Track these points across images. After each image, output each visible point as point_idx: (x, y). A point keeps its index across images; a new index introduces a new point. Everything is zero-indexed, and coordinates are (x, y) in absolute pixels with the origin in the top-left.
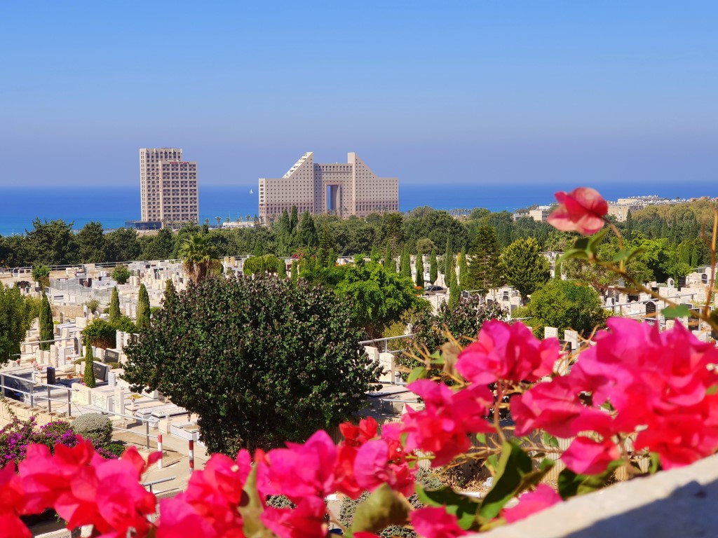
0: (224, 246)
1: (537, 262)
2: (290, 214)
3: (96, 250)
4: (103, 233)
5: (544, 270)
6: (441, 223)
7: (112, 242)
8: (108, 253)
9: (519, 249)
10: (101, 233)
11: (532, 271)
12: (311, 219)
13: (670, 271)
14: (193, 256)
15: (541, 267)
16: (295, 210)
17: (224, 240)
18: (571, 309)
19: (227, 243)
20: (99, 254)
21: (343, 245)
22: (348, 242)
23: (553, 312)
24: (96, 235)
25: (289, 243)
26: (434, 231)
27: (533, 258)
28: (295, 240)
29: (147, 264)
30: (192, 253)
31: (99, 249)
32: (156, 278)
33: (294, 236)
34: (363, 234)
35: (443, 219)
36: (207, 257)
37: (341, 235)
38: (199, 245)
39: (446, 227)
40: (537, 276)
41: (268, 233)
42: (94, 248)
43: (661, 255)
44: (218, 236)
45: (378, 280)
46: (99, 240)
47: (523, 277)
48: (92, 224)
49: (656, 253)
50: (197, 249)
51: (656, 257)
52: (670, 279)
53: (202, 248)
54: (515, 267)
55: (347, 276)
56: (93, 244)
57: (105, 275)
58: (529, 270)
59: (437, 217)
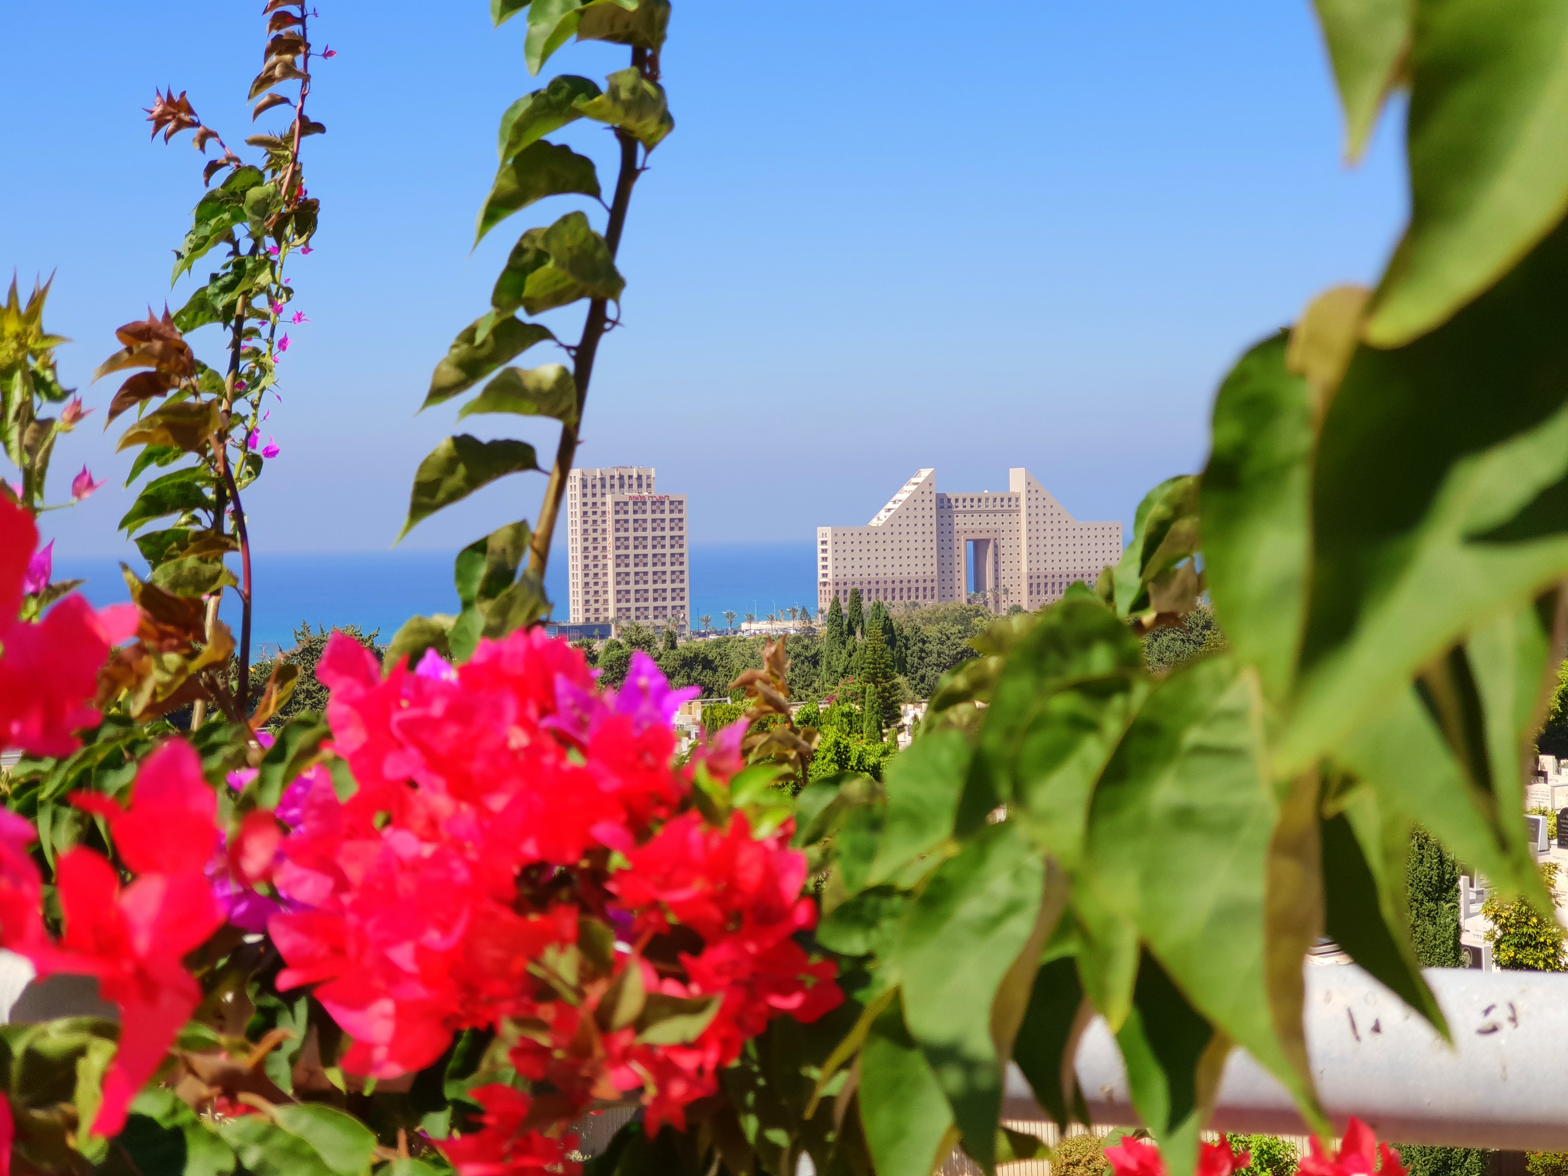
0: (707, 677)
2: (847, 605)
12: (887, 618)
16: (857, 597)
17: (708, 664)
44: (696, 656)
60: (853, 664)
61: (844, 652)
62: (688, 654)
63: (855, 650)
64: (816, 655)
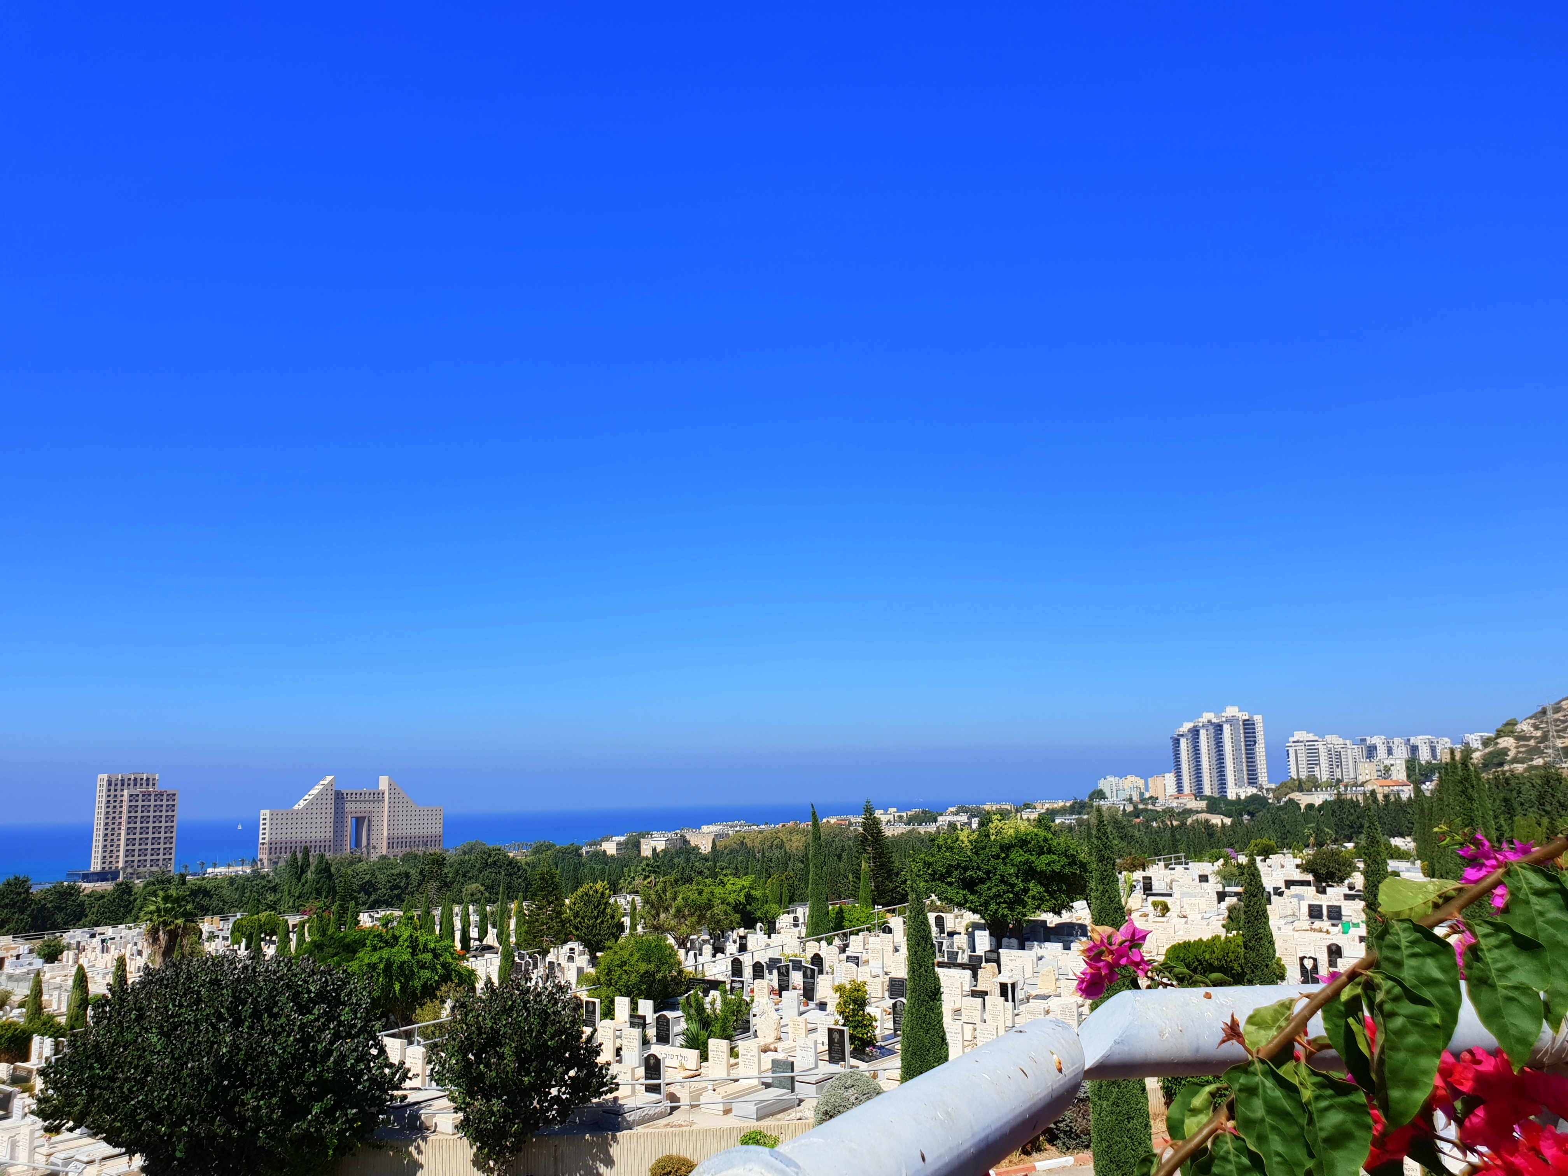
0: (205, 902)
1: (609, 911)
2: (299, 856)
3: (17, 915)
4: (31, 891)
5: (616, 920)
6: (495, 863)
7: (43, 902)
8: (34, 918)
9: (587, 895)
10: (27, 891)
11: (602, 922)
12: (327, 863)
13: (758, 914)
14: (161, 920)
15: (613, 917)
16: (306, 851)
17: (206, 893)
18: (646, 972)
19: (211, 897)
20: (22, 920)
21: (369, 894)
22: (375, 890)
23: (625, 976)
24: (19, 894)
25: (297, 894)
26: (486, 873)
27: (603, 906)
28: (305, 891)
29: (92, 932)
30: (159, 916)
31: (22, 912)
32: (103, 952)
33: (303, 886)
34: (395, 880)
35: (496, 858)
36: (180, 921)
37: (367, 882)
38: (169, 905)
39: (501, 867)
40: (609, 927)
41: (269, 882)
42: (16, 913)
43: (748, 896)
44: (200, 888)
45: (408, 947)
46: (24, 901)
47: (592, 930)
48: (16, 878)
49: (743, 894)
50: (166, 910)
51: (742, 899)
52: (759, 925)
53: (173, 909)
54: (582, 918)
55: (368, 942)
56: (13, 905)
57: (26, 951)
58: (598, 921)
59: (490, 856)
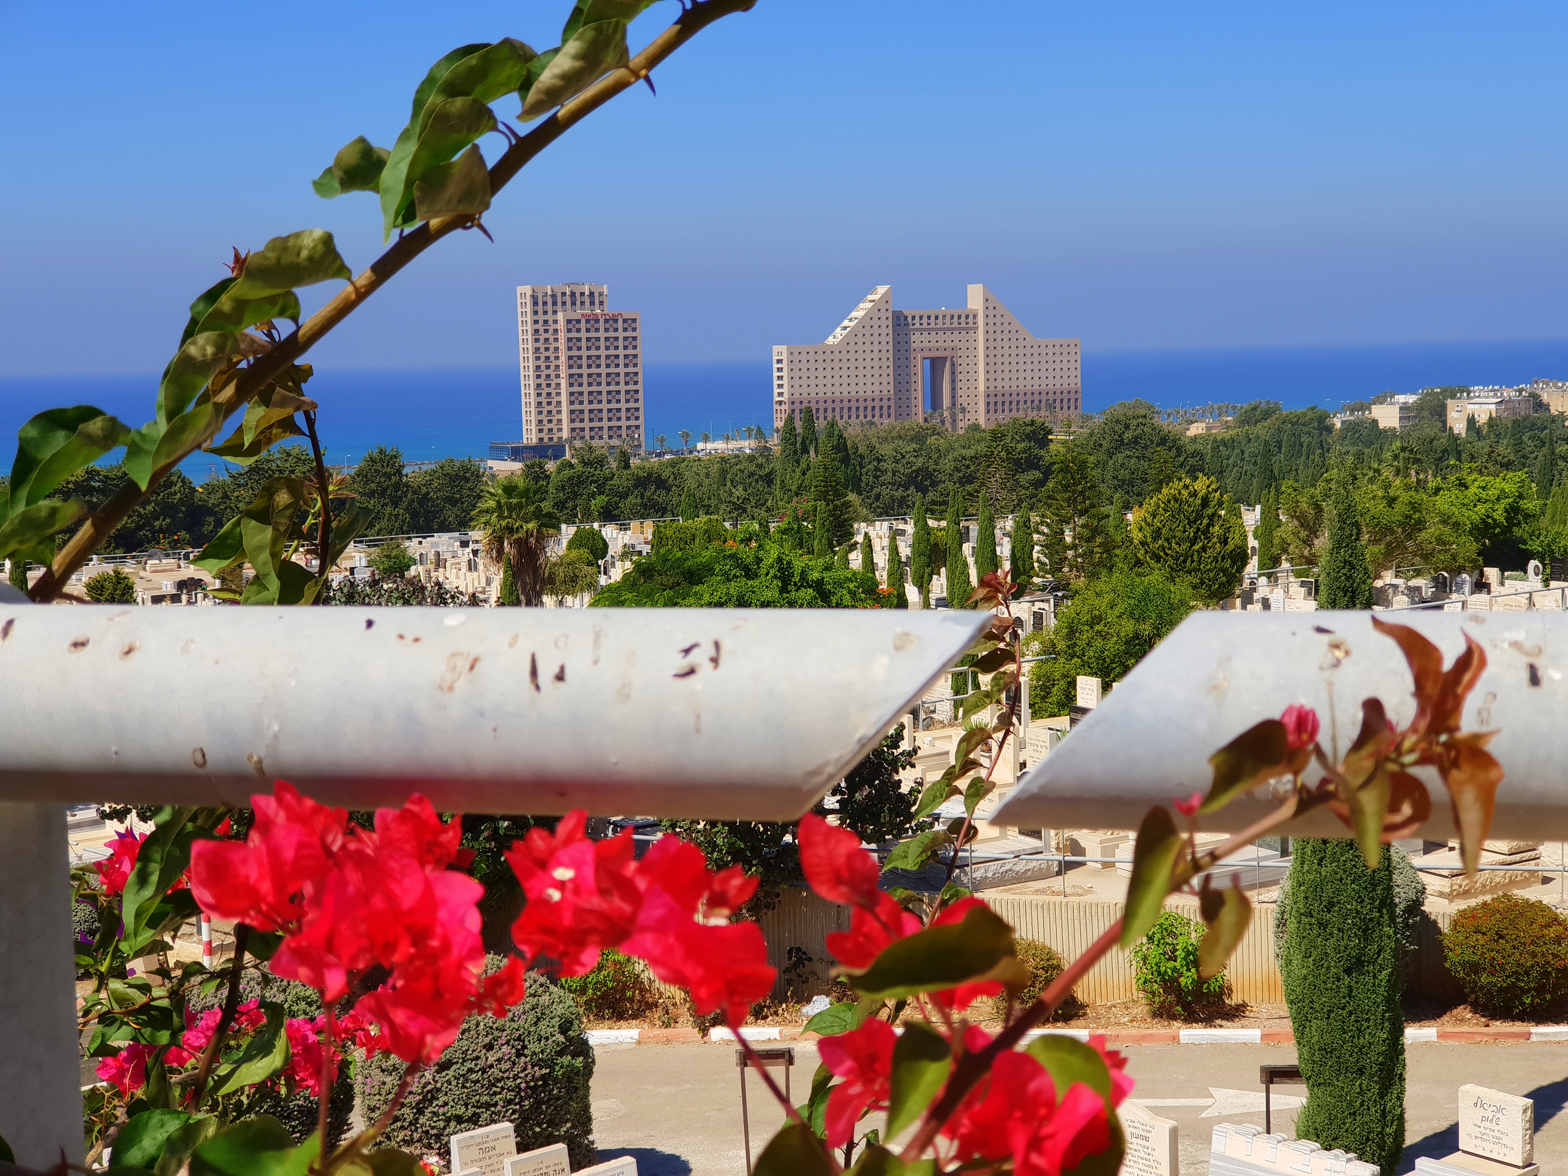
2: (798, 425)
3: (388, 509)
4: (404, 472)
7: (424, 490)
9: (1176, 500)
10: (399, 472)
13: (1535, 546)
14: (504, 524)
16: (810, 417)
18: (1136, 636)
23: (1099, 643)
29: (464, 538)
31: (396, 504)
36: (531, 526)
42: (387, 505)
43: (1513, 511)
46: (397, 486)
48: (381, 452)
49: (1501, 507)
51: (1499, 515)
52: (1533, 563)
56: (382, 494)
60: (807, 483)
61: (798, 471)
62: (641, 474)
63: (809, 468)
64: (770, 473)
